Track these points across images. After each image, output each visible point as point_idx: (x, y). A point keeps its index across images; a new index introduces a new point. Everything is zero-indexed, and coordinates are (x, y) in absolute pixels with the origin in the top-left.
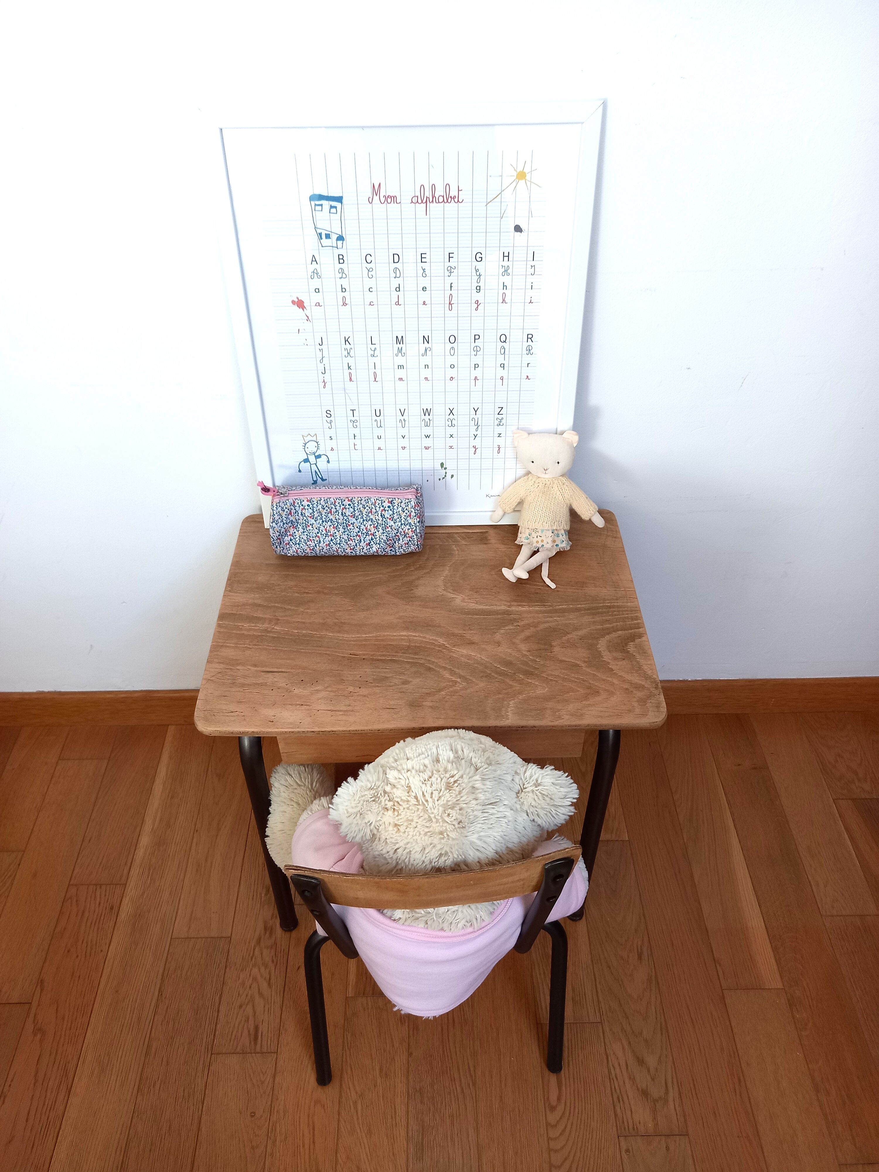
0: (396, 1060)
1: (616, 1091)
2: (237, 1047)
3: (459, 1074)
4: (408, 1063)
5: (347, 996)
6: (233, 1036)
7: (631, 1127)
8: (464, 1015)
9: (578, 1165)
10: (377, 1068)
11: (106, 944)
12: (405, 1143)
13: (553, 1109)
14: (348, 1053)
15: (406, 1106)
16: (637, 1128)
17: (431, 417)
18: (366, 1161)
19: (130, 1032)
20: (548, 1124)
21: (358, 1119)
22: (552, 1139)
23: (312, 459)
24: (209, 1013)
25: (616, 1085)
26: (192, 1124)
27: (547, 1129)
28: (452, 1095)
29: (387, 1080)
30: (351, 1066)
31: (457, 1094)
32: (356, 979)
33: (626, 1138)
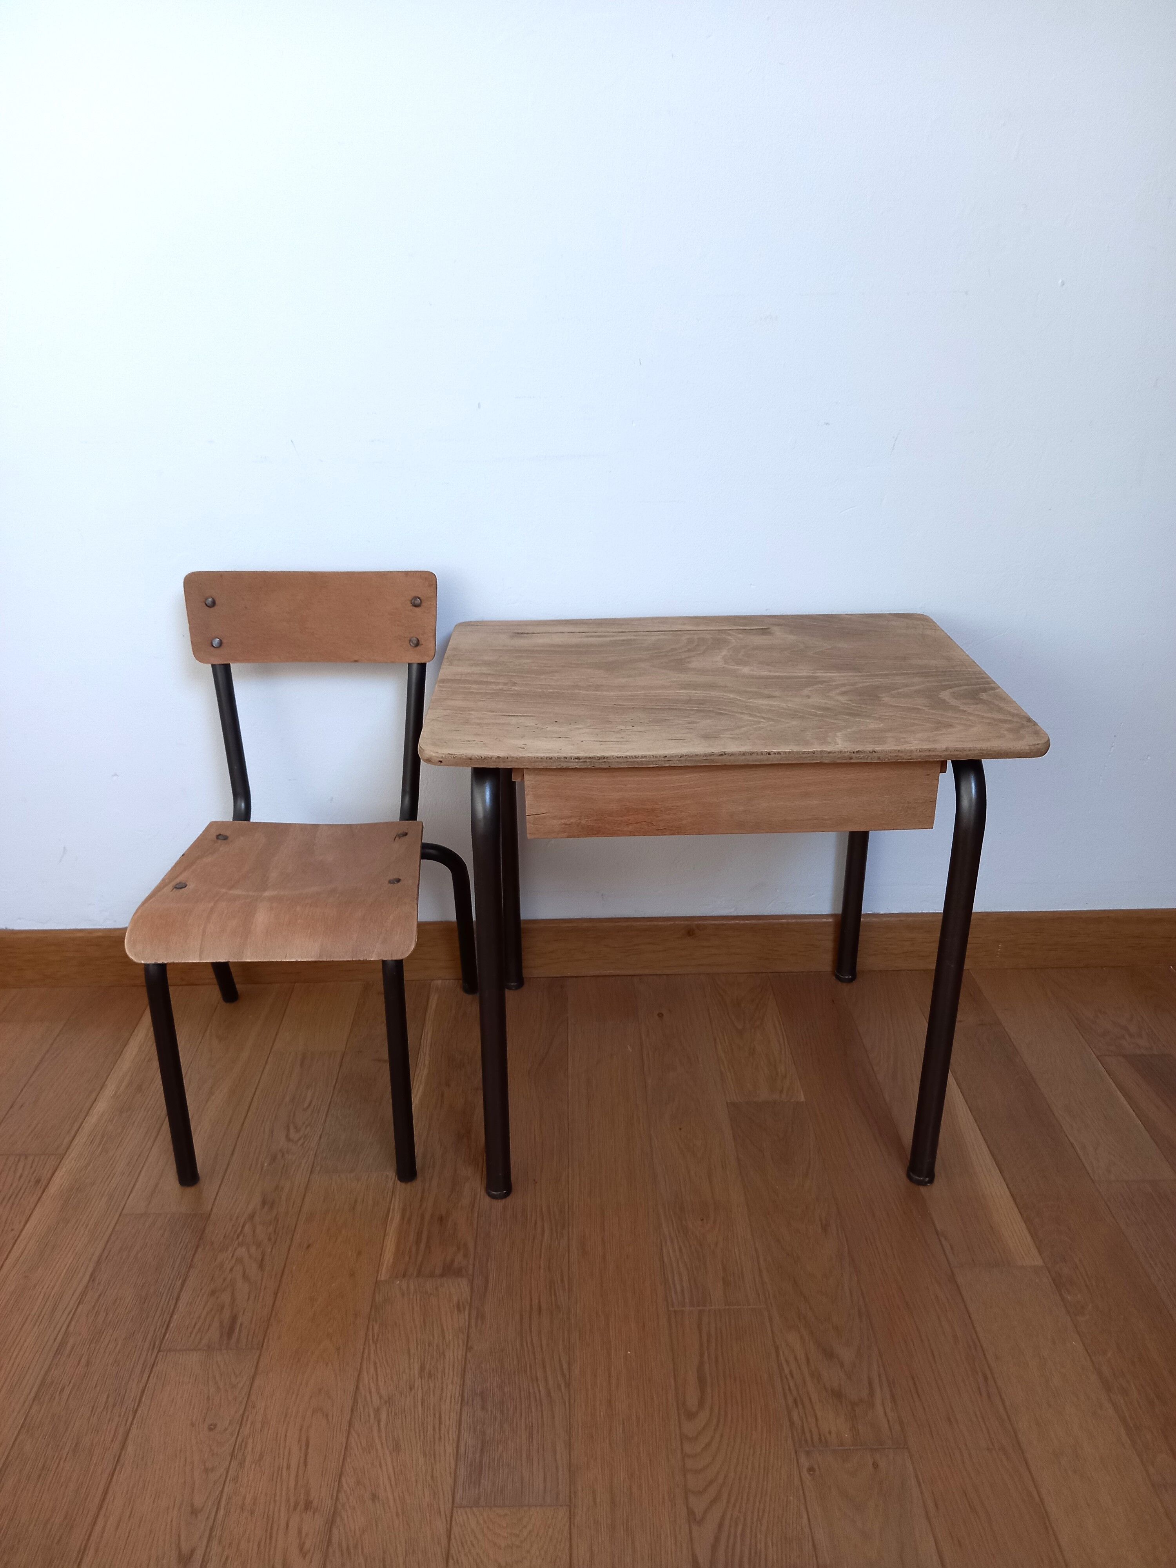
0: (447, 1355)
1: (791, 1392)
2: (200, 1342)
3: (545, 1372)
4: (466, 1359)
5: (379, 1279)
6: (196, 1329)
7: (816, 1438)
8: (556, 1301)
9: (731, 1490)
10: (417, 1367)
11: (20, 1223)
12: (453, 1464)
13: (691, 1416)
14: (373, 1347)
15: (458, 1414)
16: (825, 1439)
18: (388, 1487)
19: (37, 1326)
20: (682, 1437)
21: (379, 1430)
22: (689, 1456)
24: (163, 1300)
25: (792, 1384)
26: (112, 1441)
27: (682, 1443)
28: (532, 1399)
29: (430, 1382)
30: (375, 1363)
31: (540, 1398)
32: (394, 1259)
33: (808, 1453)
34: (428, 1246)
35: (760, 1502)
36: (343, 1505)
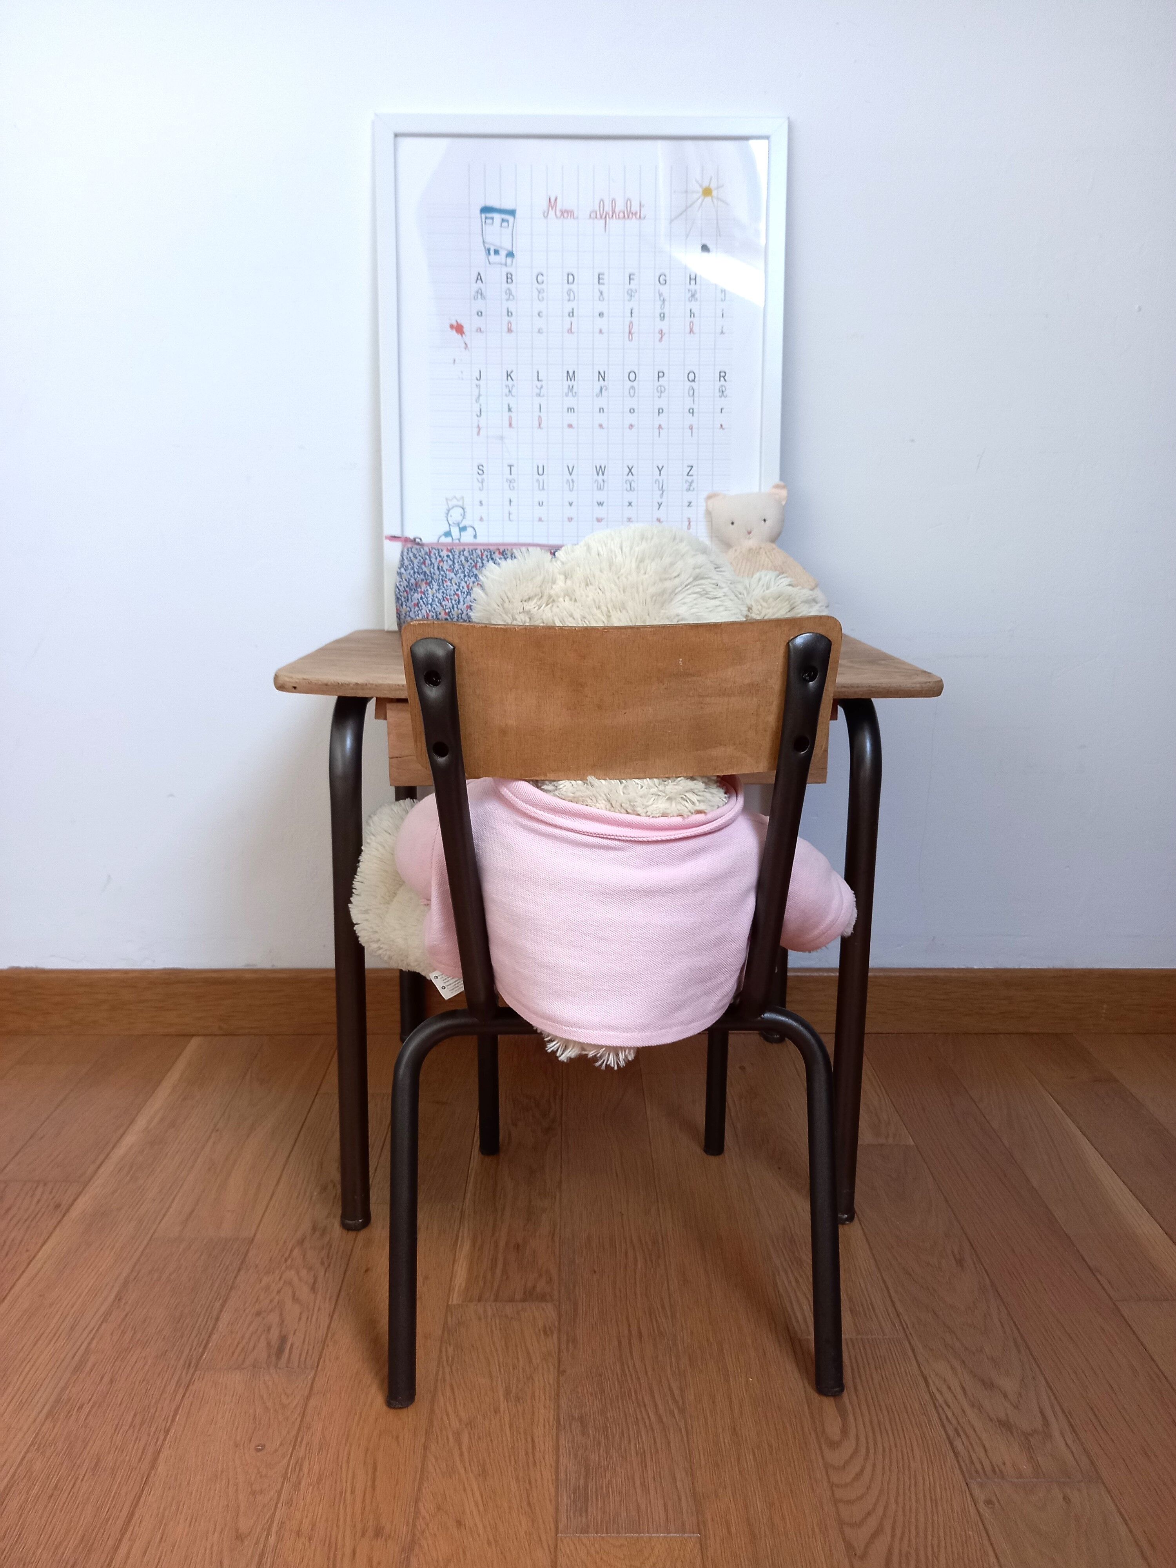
0: (536, 1379)
1: (949, 1422)
2: (244, 1362)
3: (653, 1397)
4: (558, 1383)
5: (450, 1303)
6: (239, 1349)
7: (988, 1469)
8: (658, 1327)
9: (894, 1522)
10: (501, 1389)
11: (36, 1244)
12: (553, 1490)
13: (834, 1445)
14: (447, 1370)
15: (555, 1439)
16: (1000, 1470)
17: (605, 477)
18: (475, 1513)
19: (52, 1343)
20: (827, 1466)
21: (461, 1454)
22: (838, 1486)
23: (455, 531)
24: (200, 1320)
25: (950, 1415)
26: (140, 1460)
27: (827, 1473)
28: (641, 1425)
29: (518, 1404)
30: (452, 1386)
31: (651, 1425)
32: (466, 1284)
33: (981, 1486)
34: (504, 1271)
35: (932, 1536)
36: (423, 1532)
